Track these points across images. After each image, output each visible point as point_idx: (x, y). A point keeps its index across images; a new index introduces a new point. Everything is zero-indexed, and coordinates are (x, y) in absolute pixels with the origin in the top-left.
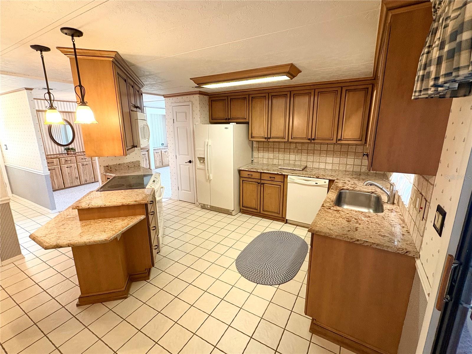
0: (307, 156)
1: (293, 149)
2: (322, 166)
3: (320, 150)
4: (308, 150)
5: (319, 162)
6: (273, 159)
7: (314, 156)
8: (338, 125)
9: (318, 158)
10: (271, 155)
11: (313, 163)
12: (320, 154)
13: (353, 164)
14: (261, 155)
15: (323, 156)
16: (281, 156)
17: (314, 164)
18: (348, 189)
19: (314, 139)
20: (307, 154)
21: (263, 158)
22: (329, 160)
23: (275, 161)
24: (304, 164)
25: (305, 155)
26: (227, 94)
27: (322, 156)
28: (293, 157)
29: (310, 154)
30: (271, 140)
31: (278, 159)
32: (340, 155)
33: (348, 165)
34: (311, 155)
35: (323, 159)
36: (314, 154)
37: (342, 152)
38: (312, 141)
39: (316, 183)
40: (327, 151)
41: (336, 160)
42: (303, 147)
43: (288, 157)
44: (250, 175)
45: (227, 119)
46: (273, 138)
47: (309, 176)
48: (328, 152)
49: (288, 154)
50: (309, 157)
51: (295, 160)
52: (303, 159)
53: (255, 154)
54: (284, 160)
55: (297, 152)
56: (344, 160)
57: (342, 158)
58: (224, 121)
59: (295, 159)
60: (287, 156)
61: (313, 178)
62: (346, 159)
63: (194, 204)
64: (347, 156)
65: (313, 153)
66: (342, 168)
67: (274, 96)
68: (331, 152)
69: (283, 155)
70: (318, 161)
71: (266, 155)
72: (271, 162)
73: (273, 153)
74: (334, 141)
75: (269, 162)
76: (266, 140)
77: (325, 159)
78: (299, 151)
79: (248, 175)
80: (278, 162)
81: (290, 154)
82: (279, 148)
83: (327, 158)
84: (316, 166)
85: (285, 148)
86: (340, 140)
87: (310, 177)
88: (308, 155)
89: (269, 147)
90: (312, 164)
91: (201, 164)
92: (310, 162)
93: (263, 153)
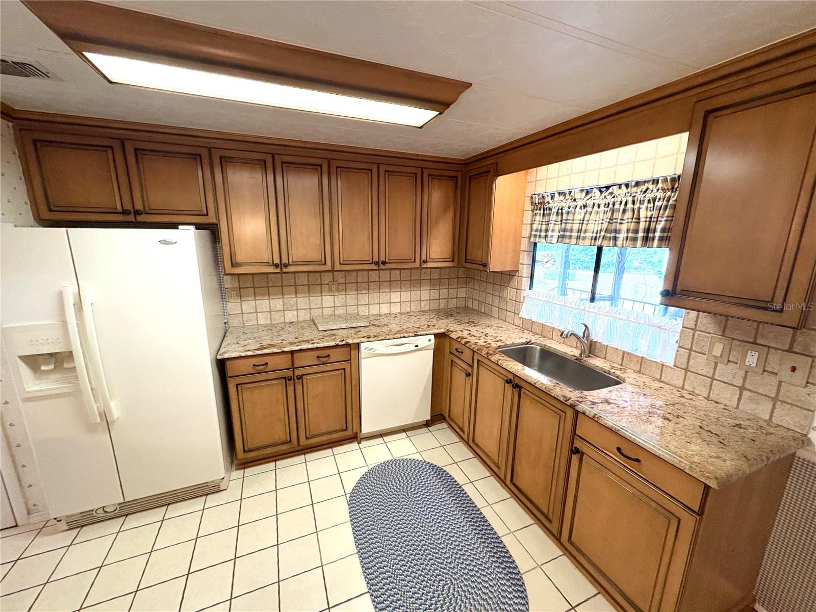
0: (358, 294)
1: (328, 284)
2: (385, 309)
3: (379, 282)
4: (357, 283)
5: (379, 304)
6: (284, 310)
7: (369, 293)
8: (421, 233)
9: (377, 296)
10: (277, 303)
11: (369, 306)
12: (379, 289)
13: (429, 299)
14: (248, 305)
15: (386, 292)
16: (302, 301)
17: (370, 309)
18: (500, 346)
19: (384, 263)
20: (357, 291)
21: (256, 312)
22: (395, 296)
23: (289, 315)
24: (353, 310)
25: (352, 293)
26: (114, 131)
27: (383, 292)
28: (328, 300)
29: (362, 290)
30: (291, 269)
31: (297, 310)
32: (411, 285)
33: (423, 302)
34: (364, 292)
35: (384, 297)
36: (369, 290)
37: (412, 282)
38: (382, 266)
39: (416, 346)
40: (390, 281)
41: (406, 295)
42: (347, 279)
43: (319, 302)
44: (257, 366)
45: (130, 213)
46: (296, 263)
47: (402, 335)
48: (392, 283)
49: (319, 296)
50: (360, 296)
51: (334, 307)
52: (349, 303)
53: (233, 306)
54: (310, 309)
55: (338, 290)
56: (416, 294)
57: (414, 290)
58: (120, 218)
59: (333, 303)
60: (315, 300)
61: (409, 337)
62: (419, 292)
63: (13, 531)
64: (421, 286)
65: (367, 287)
66: (414, 307)
67: (288, 163)
68: (397, 282)
69: (307, 298)
70: (377, 301)
71: (264, 304)
72: (278, 318)
73: (283, 298)
74: (417, 265)
75: (275, 319)
76: (278, 270)
77: (388, 296)
78: (340, 287)
79: (254, 365)
80: (295, 316)
81: (322, 296)
82: (295, 285)
83: (391, 293)
84: (374, 312)
85: (310, 283)
86: (425, 262)
87: (404, 337)
88: (359, 292)
89: (270, 285)
90: (367, 308)
91: (36, 379)
92: (364, 306)
93: (255, 300)
